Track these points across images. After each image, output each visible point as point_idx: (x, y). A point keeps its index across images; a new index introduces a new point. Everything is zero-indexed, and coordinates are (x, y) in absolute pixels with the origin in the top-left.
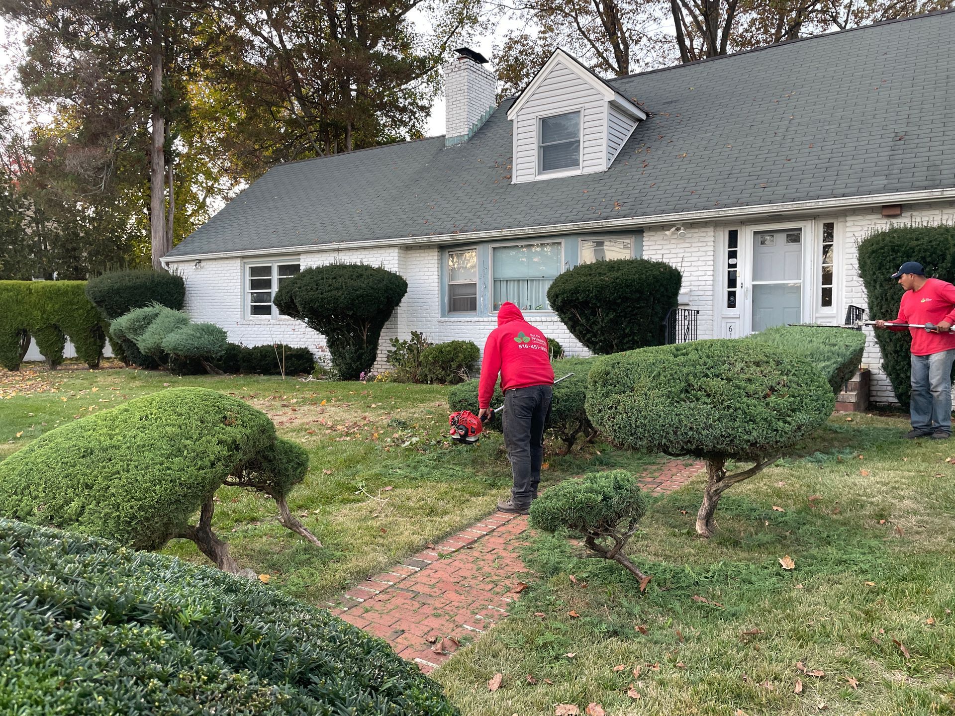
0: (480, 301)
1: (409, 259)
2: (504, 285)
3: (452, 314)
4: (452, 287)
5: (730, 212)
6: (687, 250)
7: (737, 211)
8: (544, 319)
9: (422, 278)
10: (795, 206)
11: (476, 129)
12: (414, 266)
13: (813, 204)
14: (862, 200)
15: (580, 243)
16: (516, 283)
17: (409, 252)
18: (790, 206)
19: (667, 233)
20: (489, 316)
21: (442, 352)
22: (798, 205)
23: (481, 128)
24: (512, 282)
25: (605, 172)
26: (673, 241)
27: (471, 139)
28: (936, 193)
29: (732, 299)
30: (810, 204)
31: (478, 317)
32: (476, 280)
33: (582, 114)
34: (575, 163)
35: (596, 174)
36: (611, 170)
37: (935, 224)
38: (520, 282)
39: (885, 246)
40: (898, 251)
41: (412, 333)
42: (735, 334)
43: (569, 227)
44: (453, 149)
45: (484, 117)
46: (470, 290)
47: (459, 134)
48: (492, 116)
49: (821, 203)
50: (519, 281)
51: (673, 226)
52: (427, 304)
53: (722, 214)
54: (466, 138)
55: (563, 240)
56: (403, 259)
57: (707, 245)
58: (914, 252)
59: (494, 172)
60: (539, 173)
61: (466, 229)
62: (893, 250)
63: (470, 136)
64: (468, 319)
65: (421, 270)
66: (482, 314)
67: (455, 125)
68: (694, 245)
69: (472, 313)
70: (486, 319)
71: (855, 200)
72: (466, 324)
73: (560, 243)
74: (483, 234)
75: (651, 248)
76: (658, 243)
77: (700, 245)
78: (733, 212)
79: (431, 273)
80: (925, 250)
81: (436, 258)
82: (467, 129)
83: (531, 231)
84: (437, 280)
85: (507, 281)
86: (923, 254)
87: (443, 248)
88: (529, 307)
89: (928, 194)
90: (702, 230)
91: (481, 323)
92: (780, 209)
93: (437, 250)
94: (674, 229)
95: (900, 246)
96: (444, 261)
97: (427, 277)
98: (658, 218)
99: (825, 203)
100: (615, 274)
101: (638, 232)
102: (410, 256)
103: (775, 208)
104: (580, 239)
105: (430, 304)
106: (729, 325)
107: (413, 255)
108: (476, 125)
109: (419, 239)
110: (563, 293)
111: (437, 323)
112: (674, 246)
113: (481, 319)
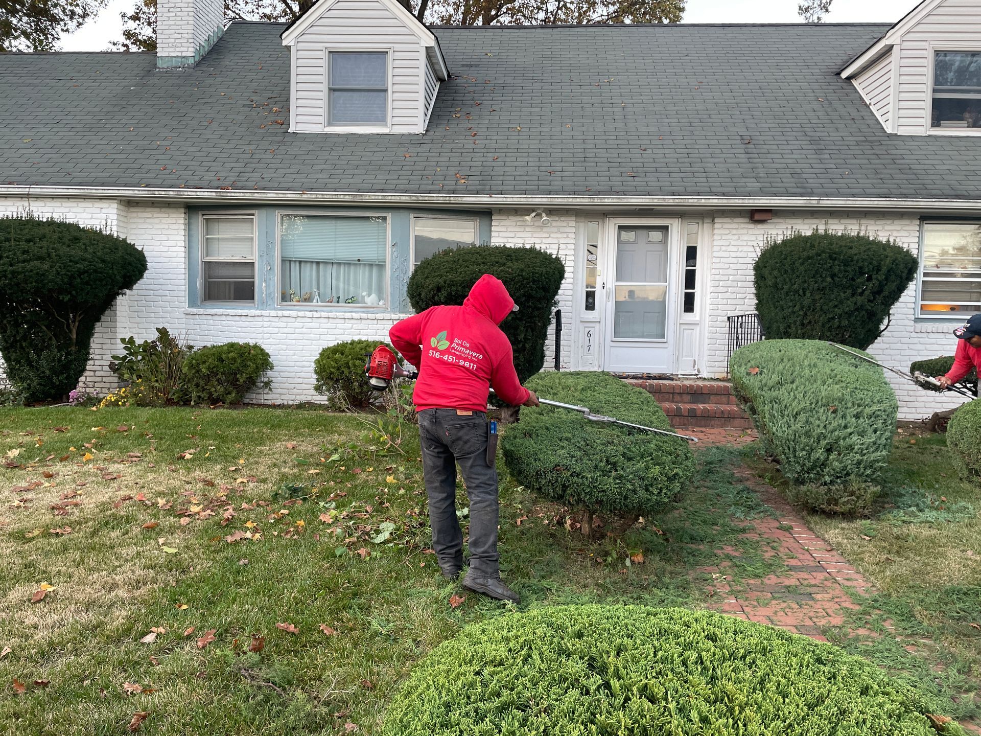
0: (260, 287)
1: (132, 220)
2: (295, 268)
3: (208, 303)
4: (208, 265)
5: (606, 200)
6: (544, 241)
7: (615, 200)
8: (364, 316)
9: (156, 249)
10: (677, 201)
11: (202, 52)
12: (142, 231)
13: (696, 201)
14: (744, 201)
15: (412, 220)
16: (314, 266)
17: (132, 209)
18: (671, 201)
19: (527, 218)
20: (275, 309)
21: (221, 360)
22: (680, 201)
23: (210, 52)
24: (308, 265)
25: (423, 135)
26: (528, 229)
27: (198, 64)
28: (813, 202)
29: (591, 301)
30: (692, 201)
31: (257, 309)
32: (254, 257)
33: (390, 56)
34: (382, 120)
35: (410, 135)
36: (429, 133)
37: (854, 234)
38: (321, 266)
39: (823, 252)
40: (835, 259)
41: (157, 329)
42: (594, 340)
43: (404, 198)
44: (169, 73)
45: (211, 38)
46: (246, 272)
47: (179, 54)
48: (221, 39)
49: (703, 201)
50: (318, 263)
51: (533, 211)
52: (164, 287)
53: (597, 202)
54: (191, 61)
55: (389, 215)
56: (123, 219)
57: (567, 237)
58: (852, 261)
59: (254, 114)
60: (329, 124)
61: (240, 184)
62: (831, 257)
63: (197, 59)
64: (239, 312)
65: (155, 237)
66: (264, 305)
67: (173, 40)
68: (552, 235)
69: (247, 304)
70: (273, 313)
71: (737, 201)
72: (237, 318)
73: (384, 219)
74: (271, 195)
75: (502, 234)
76: (509, 229)
77: (559, 235)
78: (610, 200)
79: (173, 243)
80: (863, 260)
81: (182, 221)
82: (193, 50)
83: (347, 198)
84: (183, 255)
85: (300, 262)
86: (860, 264)
87: (192, 208)
88: (335, 299)
89: (805, 201)
90: (562, 219)
91: (265, 319)
92: (661, 202)
93: (183, 210)
94: (534, 214)
95: (839, 253)
96: (193, 227)
97: (166, 249)
98: (522, 200)
99: (707, 201)
100: (516, 265)
101: (485, 214)
102: (135, 215)
103: (656, 201)
104: (412, 215)
105: (170, 287)
106: (588, 330)
107: (140, 215)
108: (204, 47)
109: (160, 192)
110: (450, 286)
111: (184, 316)
112: (529, 235)
113: (265, 313)
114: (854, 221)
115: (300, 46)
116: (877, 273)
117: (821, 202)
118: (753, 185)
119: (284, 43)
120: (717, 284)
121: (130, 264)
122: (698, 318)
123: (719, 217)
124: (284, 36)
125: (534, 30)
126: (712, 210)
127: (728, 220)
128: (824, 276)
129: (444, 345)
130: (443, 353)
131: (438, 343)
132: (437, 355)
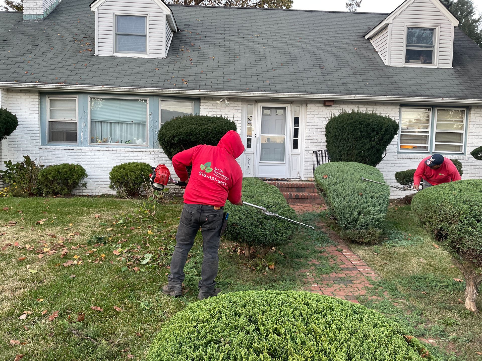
0: (80, 135)
1: (10, 99)
2: (99, 125)
3: (52, 143)
4: (52, 123)
5: (256, 94)
6: (227, 113)
7: (260, 94)
8: (135, 150)
9: (23, 114)
10: (290, 95)
11: (48, 13)
12: (16, 105)
14: (321, 96)
15: (160, 102)
16: (109, 124)
17: (10, 94)
18: (287, 95)
19: (218, 102)
20: (88, 146)
21: (59, 172)
22: (291, 95)
23: (52, 13)
24: (106, 124)
25: (165, 59)
26: (218, 107)
27: (46, 19)
29: (249, 143)
30: (297, 95)
31: (79, 146)
32: (76, 119)
33: (148, 18)
34: (144, 50)
35: (158, 59)
36: (168, 58)
37: (370, 112)
38: (112, 124)
39: (357, 121)
40: (362, 124)
41: (24, 157)
42: (251, 162)
43: (156, 90)
44: (30, 23)
45: (53, 6)
46: (72, 127)
47: (35, 13)
48: (58, 6)
49: (302, 95)
50: (111, 123)
51: (221, 98)
52: (27, 135)
53: (252, 95)
54: (42, 17)
55: (148, 99)
56: (4, 98)
57: (238, 112)
58: (370, 125)
59: (76, 45)
60: (116, 52)
61: (68, 82)
62: (360, 124)
63: (45, 16)
64: (69, 148)
65: (22, 108)
66: (82, 144)
67: (32, 6)
68: (231, 111)
69: (73, 143)
70: (87, 148)
71: (318, 96)
72: (68, 151)
73: (145, 101)
74: (85, 87)
75: (206, 110)
76: (209, 107)
77: (234, 111)
78: (258, 94)
79: (33, 112)
80: (375, 125)
81: (37, 100)
82: (43, 11)
83: (126, 90)
84: (38, 117)
85: (101, 122)
86: (373, 127)
87: (42, 93)
88: (120, 141)
89: (349, 97)
90: (235, 103)
91: (83, 151)
92: (282, 96)
93: (37, 94)
94: (221, 100)
95: (364, 122)
96: (43, 103)
97: (28, 115)
98: (215, 93)
99: (304, 96)
100: (213, 125)
101: (197, 99)
102: (11, 97)
103: (280, 95)
104: (160, 99)
105: (31, 135)
106: (248, 157)
107: (14, 96)
108: (48, 10)
109: (25, 85)
111: (39, 150)
112: (219, 110)
113: (82, 148)
114: (371, 107)
115: (101, 11)
116: (381, 131)
117: (356, 97)
118: (325, 88)
119: (92, 9)
120: (308, 135)
121: (9, 122)
122: (299, 152)
123: (309, 103)
124: (92, 6)
125: (220, 9)
126: (306, 100)
127: (313, 105)
128: (357, 132)
129: (210, 170)
130: (208, 174)
131: (205, 168)
132: (205, 175)
